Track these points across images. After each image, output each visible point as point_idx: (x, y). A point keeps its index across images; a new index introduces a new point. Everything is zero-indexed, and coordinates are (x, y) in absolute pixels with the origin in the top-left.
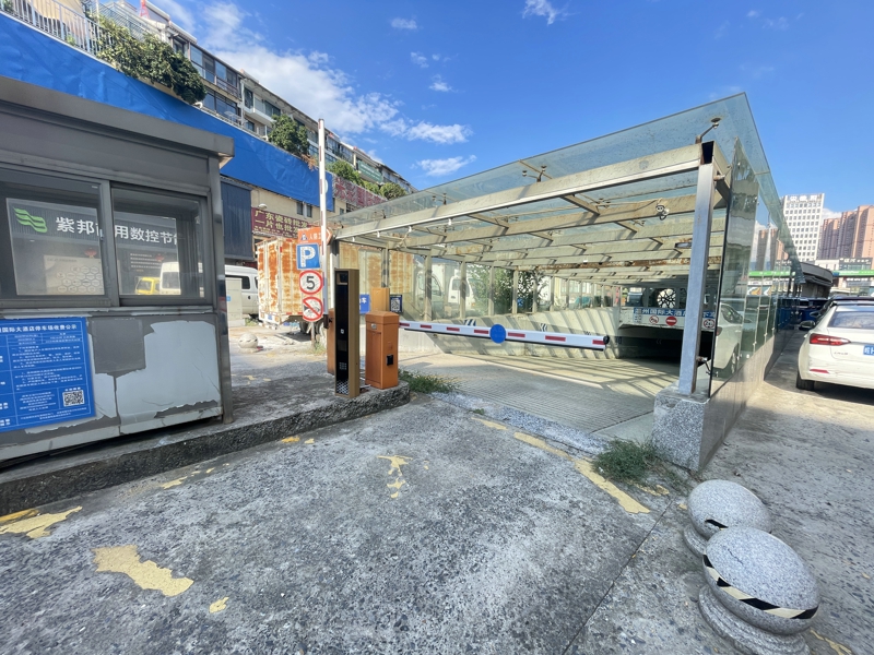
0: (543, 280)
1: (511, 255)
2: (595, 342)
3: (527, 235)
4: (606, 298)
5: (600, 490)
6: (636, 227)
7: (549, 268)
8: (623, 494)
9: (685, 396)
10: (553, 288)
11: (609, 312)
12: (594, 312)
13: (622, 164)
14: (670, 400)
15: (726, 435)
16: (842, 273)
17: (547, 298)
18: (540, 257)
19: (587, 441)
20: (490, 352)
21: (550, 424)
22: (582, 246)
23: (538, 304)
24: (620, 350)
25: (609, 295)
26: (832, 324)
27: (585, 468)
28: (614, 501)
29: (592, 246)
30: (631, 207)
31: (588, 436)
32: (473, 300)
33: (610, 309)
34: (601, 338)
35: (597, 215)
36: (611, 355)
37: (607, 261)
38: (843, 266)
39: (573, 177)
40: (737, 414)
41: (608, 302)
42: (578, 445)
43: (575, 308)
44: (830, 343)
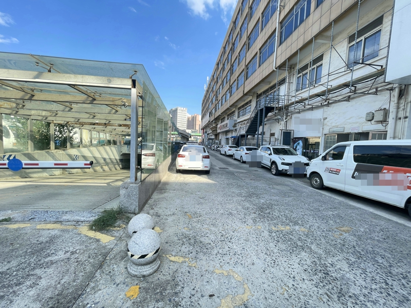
0: (74, 130)
1: (44, 113)
2: (85, 164)
3: (52, 103)
4: (114, 141)
5: (91, 238)
6: (118, 109)
7: (76, 124)
8: (104, 235)
9: (132, 183)
10: (81, 135)
11: (115, 147)
12: (107, 148)
13: (99, 77)
14: (126, 186)
15: (152, 194)
16: (192, 134)
17: (78, 140)
18: (69, 117)
19: (89, 215)
20: (32, 175)
21: (66, 213)
22: (93, 114)
23: (71, 144)
24: (122, 165)
25: (115, 139)
26: (183, 151)
27: (85, 230)
28: (98, 241)
29: (99, 115)
30: (111, 99)
31: (90, 212)
32: (15, 141)
33: (116, 146)
34: (89, 162)
35: (94, 99)
36: (118, 168)
37: (108, 123)
38: (192, 132)
39: (72, 76)
40: (157, 186)
41: (115, 143)
42: (82, 219)
43: (96, 146)
44: (182, 157)
